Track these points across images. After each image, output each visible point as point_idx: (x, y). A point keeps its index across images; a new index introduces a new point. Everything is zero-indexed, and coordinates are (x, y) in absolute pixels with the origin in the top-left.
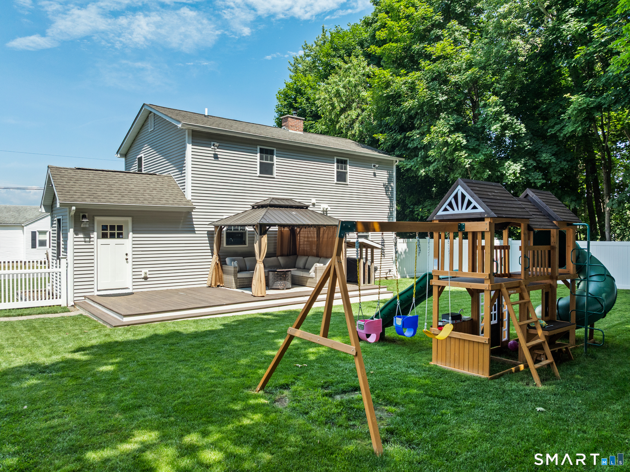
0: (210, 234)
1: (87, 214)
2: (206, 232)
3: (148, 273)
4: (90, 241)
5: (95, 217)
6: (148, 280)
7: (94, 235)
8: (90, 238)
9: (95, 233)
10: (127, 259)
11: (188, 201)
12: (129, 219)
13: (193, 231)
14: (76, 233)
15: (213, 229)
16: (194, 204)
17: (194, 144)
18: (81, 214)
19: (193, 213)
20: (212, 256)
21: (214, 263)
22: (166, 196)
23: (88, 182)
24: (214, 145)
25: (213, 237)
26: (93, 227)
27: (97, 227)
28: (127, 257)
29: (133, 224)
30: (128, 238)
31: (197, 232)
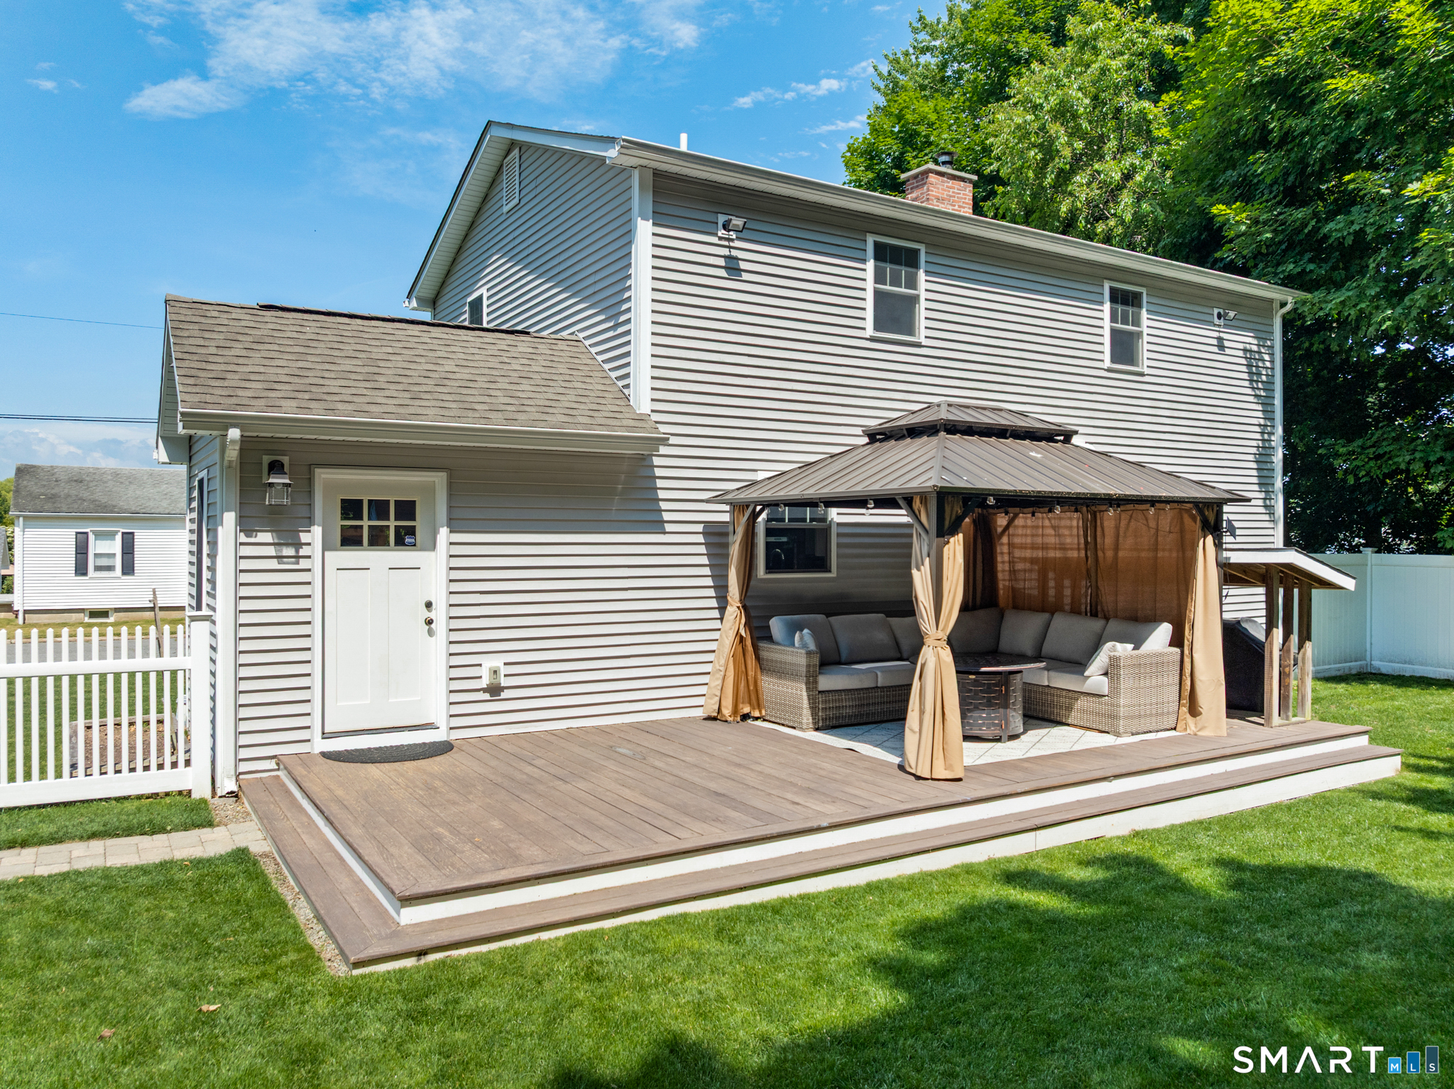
0: (716, 537)
1: (285, 460)
2: (700, 528)
3: (504, 670)
4: (298, 557)
5: (318, 471)
6: (504, 695)
7: (314, 536)
8: (298, 545)
9: (317, 531)
10: (429, 622)
11: (642, 418)
12: (439, 480)
13: (657, 525)
14: (246, 525)
15: (726, 518)
16: (663, 428)
17: (659, 218)
18: (266, 459)
19: (656, 461)
20: (722, 609)
21: (732, 634)
22: (566, 401)
23: (297, 349)
24: (726, 227)
25: (726, 546)
26: (310, 506)
27: (325, 506)
28: (432, 615)
29: (451, 496)
30: (433, 547)
31: (668, 527)
